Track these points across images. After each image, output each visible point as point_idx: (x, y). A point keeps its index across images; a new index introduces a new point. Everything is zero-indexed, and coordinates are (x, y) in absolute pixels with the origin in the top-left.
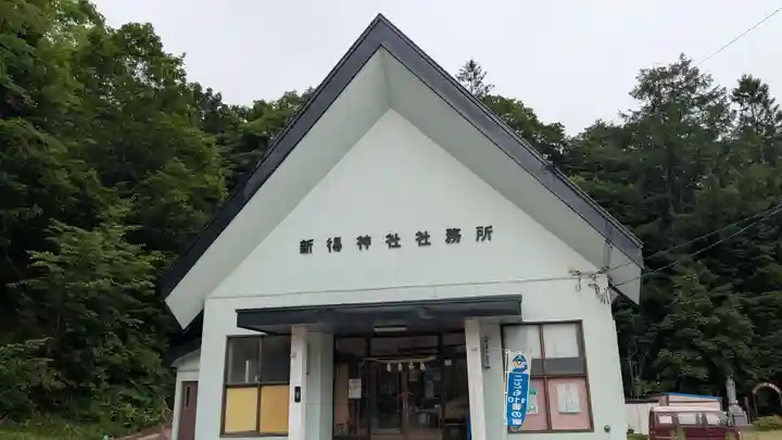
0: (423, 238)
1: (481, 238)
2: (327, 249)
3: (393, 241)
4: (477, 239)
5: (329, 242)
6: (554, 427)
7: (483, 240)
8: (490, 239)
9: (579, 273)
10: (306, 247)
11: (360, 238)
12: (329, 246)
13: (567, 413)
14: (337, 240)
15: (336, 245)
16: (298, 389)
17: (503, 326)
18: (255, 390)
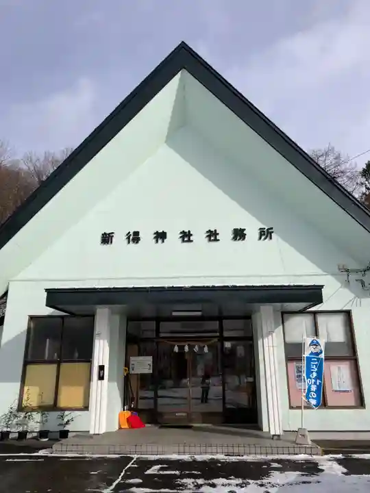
0: (212, 235)
1: (263, 237)
2: (126, 241)
3: (186, 236)
4: (260, 238)
5: (128, 234)
6: (330, 403)
7: (265, 239)
8: (271, 238)
9: (347, 271)
10: (107, 239)
11: (157, 233)
12: (129, 238)
13: (340, 391)
14: (136, 233)
15: (135, 238)
16: (101, 368)
17: (283, 313)
18: (55, 366)
